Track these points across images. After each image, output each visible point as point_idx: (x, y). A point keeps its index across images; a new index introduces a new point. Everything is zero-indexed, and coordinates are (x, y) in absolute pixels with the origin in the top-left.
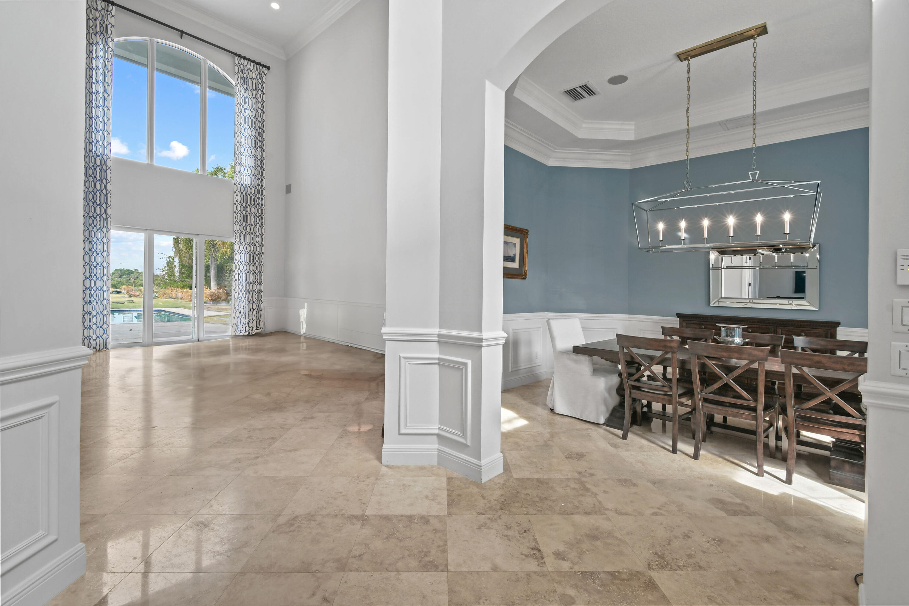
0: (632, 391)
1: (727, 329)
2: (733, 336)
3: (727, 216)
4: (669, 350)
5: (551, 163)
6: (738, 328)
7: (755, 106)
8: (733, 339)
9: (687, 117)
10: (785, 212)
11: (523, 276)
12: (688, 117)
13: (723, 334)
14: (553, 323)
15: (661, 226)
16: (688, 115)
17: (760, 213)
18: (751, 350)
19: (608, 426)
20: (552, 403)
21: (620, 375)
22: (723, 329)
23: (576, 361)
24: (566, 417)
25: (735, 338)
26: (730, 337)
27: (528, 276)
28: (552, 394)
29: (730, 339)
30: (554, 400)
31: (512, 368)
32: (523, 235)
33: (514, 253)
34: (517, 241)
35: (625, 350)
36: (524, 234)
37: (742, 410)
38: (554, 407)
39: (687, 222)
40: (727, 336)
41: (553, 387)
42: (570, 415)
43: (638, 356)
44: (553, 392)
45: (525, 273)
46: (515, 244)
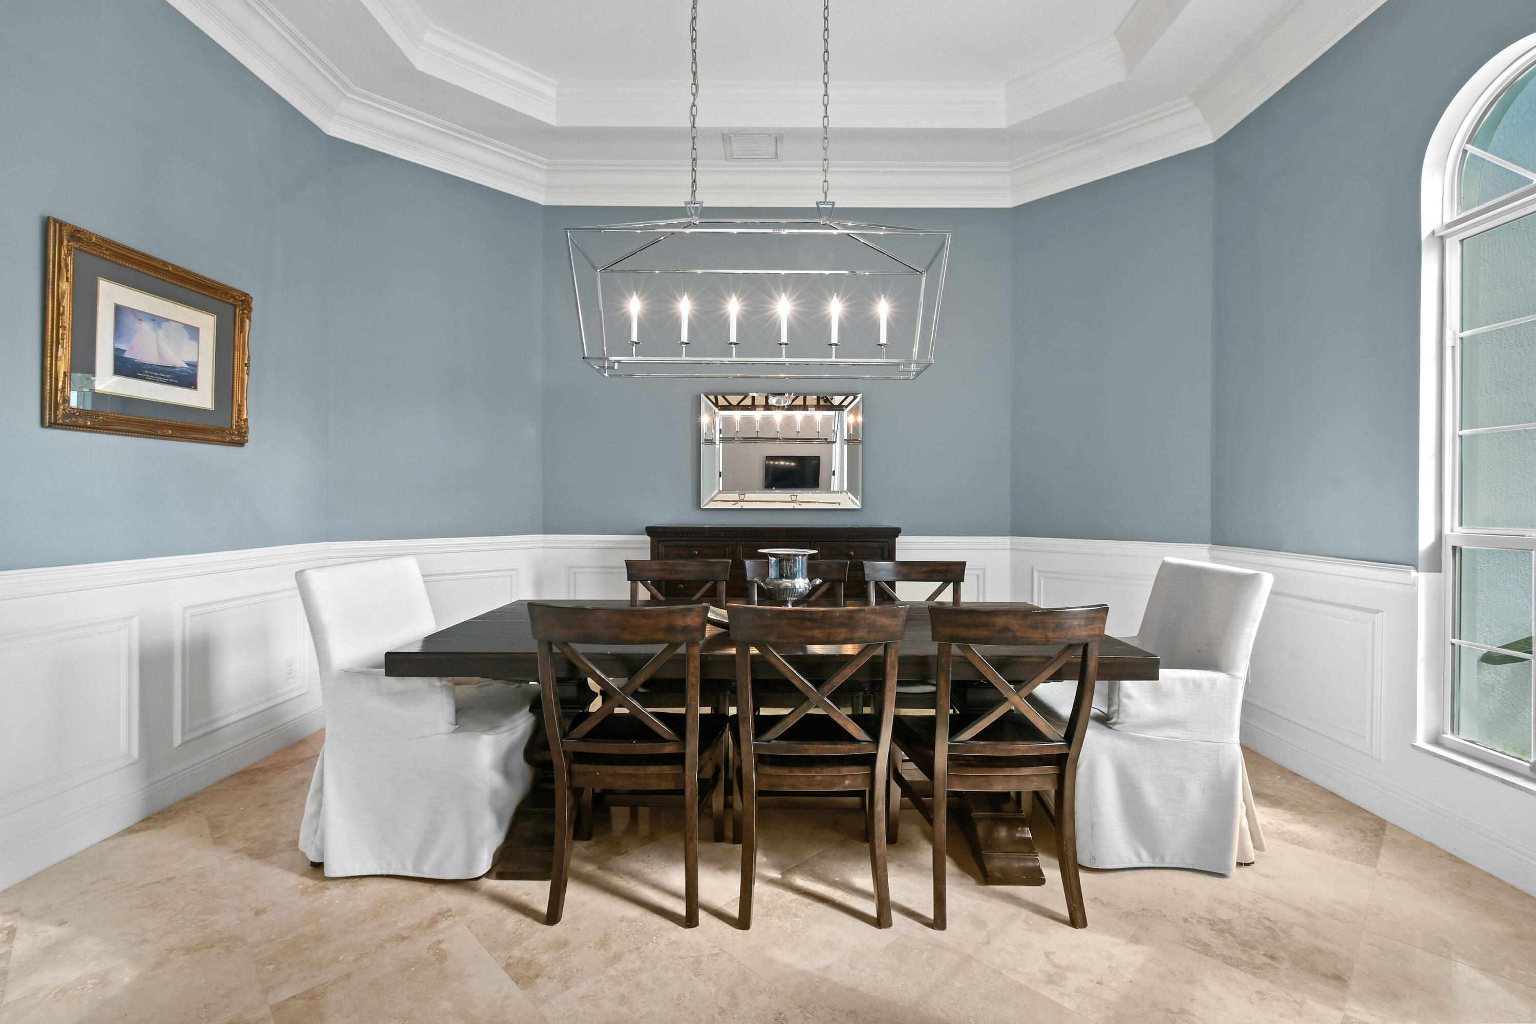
0: (576, 767)
1: (781, 559)
2: (793, 576)
3: (776, 296)
4: (679, 637)
5: (334, 129)
6: (802, 554)
7: (826, 54)
8: (793, 582)
9: (693, 42)
10: (880, 299)
11: (233, 434)
12: (694, 40)
13: (773, 573)
14: (318, 581)
15: (635, 306)
16: (694, 37)
17: (837, 296)
18: (873, 617)
19: (501, 876)
20: (318, 842)
21: (536, 706)
22: (773, 560)
23: (399, 696)
24: (367, 880)
25: (796, 580)
26: (786, 579)
27: (250, 436)
28: (318, 814)
29: (786, 583)
30: (323, 832)
31: (184, 733)
32: (231, 308)
33: (191, 358)
34: (206, 323)
35: (555, 649)
36: (235, 306)
37: (845, 768)
38: (322, 854)
39: (695, 300)
40: (781, 576)
41: (320, 789)
42: (379, 873)
43: (589, 659)
44: (320, 805)
45: (239, 427)
46: (194, 332)
